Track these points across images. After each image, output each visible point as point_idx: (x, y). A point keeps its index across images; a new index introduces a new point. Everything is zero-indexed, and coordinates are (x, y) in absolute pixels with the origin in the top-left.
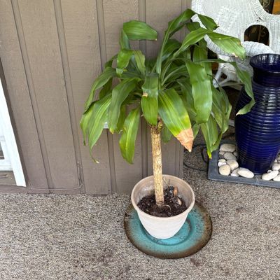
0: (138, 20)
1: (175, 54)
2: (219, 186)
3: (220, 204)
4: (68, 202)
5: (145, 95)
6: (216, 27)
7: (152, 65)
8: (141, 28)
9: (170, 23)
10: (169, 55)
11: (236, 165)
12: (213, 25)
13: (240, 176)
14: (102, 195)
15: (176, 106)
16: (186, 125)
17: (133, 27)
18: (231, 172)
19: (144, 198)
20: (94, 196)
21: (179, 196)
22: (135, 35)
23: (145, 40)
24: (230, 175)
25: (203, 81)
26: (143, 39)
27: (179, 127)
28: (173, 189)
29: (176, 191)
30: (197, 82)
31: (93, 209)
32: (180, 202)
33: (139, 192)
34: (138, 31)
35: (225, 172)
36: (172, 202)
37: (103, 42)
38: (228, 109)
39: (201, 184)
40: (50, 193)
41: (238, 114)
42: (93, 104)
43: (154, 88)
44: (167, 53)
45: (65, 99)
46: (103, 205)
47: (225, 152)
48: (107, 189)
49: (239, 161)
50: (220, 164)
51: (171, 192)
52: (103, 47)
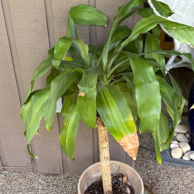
0: (87, 4)
1: (123, 44)
2: (171, 169)
3: (171, 190)
4: (20, 180)
5: (82, 94)
6: (171, 14)
7: (99, 53)
8: (90, 12)
9: (120, 8)
10: (118, 43)
11: (188, 148)
12: (168, 12)
13: (191, 160)
14: (54, 175)
15: (119, 106)
16: (130, 129)
17: (82, 11)
18: (183, 155)
19: (92, 184)
20: (46, 175)
21: (129, 183)
22: (84, 20)
23: (95, 25)
24: (182, 157)
25: (150, 82)
26: (92, 25)
27: (122, 131)
28: (122, 176)
29: (125, 179)
30: (142, 84)
31: (43, 189)
32: (128, 191)
33: (88, 179)
34: (88, 16)
35: (176, 155)
36: (121, 191)
37: (51, 26)
38: (181, 103)
39: (152, 167)
40: (4, 170)
41: (192, 108)
42: (32, 94)
43: (91, 87)
44: (116, 41)
45: (14, 82)
46: (54, 185)
47: (178, 133)
48: (58, 169)
49: (190, 144)
50: (172, 146)
51: (120, 179)
52: (51, 31)
